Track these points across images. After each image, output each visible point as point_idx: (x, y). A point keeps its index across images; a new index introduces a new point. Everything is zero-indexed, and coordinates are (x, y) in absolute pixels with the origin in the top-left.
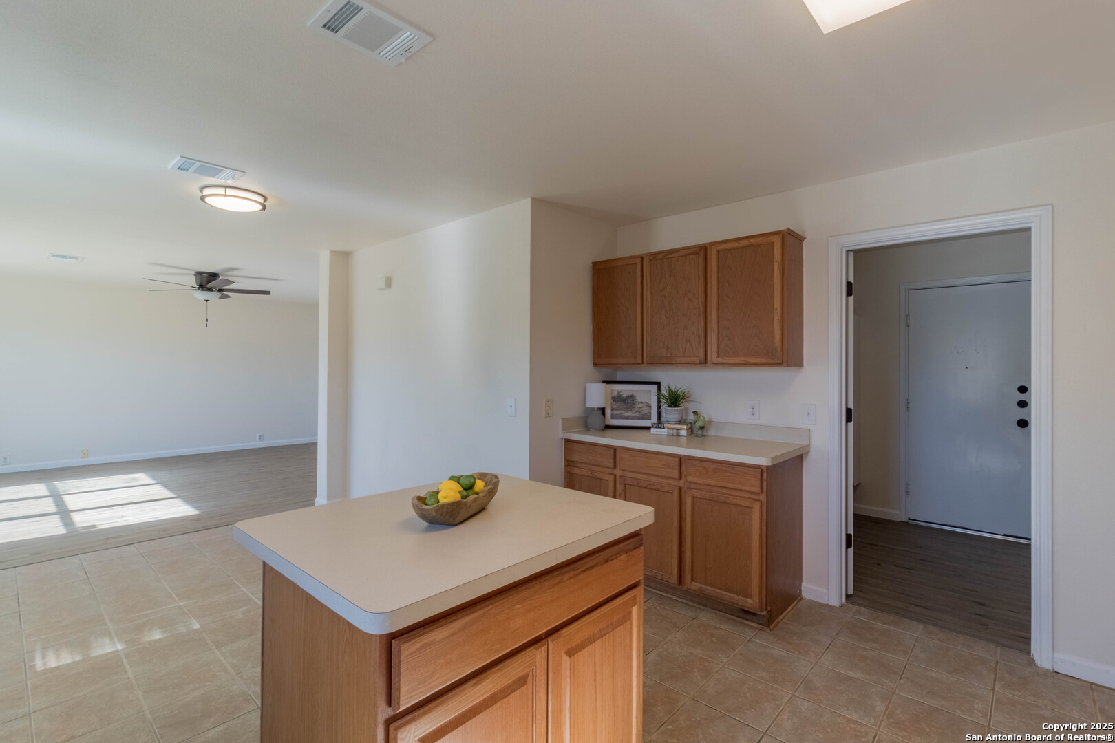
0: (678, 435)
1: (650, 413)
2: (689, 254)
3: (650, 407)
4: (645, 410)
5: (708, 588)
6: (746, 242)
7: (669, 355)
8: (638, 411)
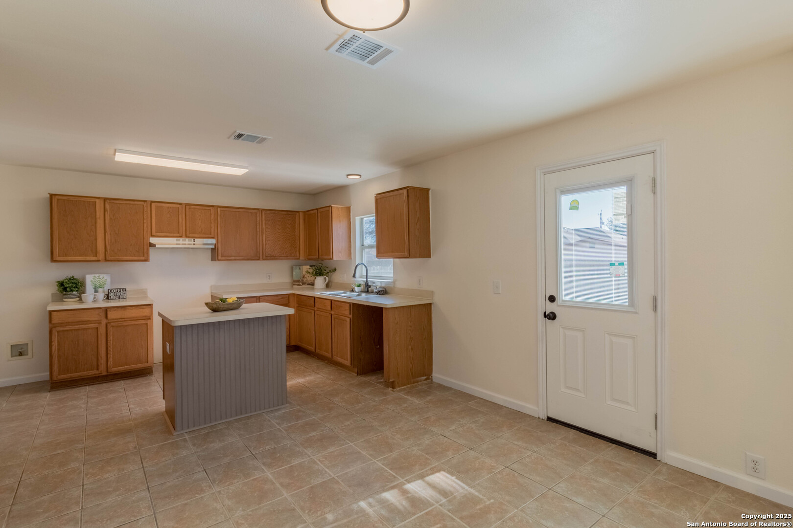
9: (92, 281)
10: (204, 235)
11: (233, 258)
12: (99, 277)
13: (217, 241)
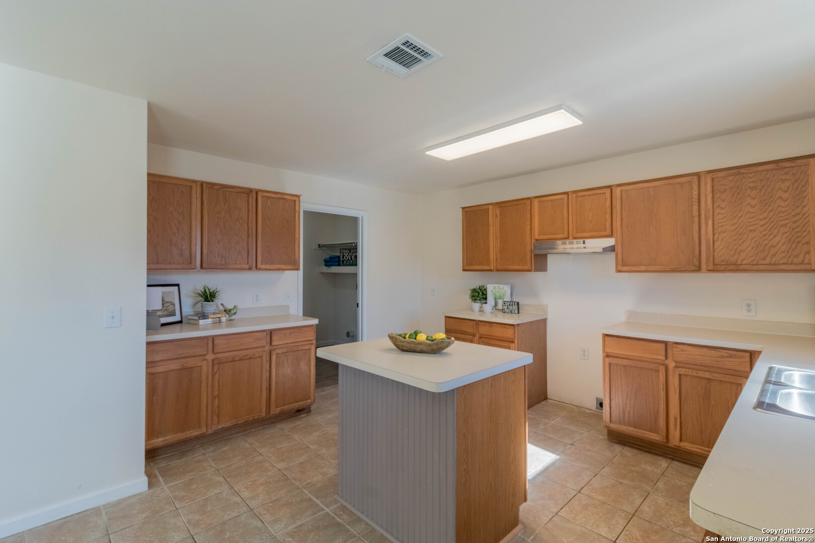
0: (220, 322)
1: (175, 310)
2: (241, 192)
3: (174, 305)
4: (171, 308)
5: (286, 407)
6: (280, 196)
7: (224, 263)
8: (166, 310)
9: (492, 291)
10: (596, 234)
11: (643, 268)
12: (499, 287)
13: (616, 241)
